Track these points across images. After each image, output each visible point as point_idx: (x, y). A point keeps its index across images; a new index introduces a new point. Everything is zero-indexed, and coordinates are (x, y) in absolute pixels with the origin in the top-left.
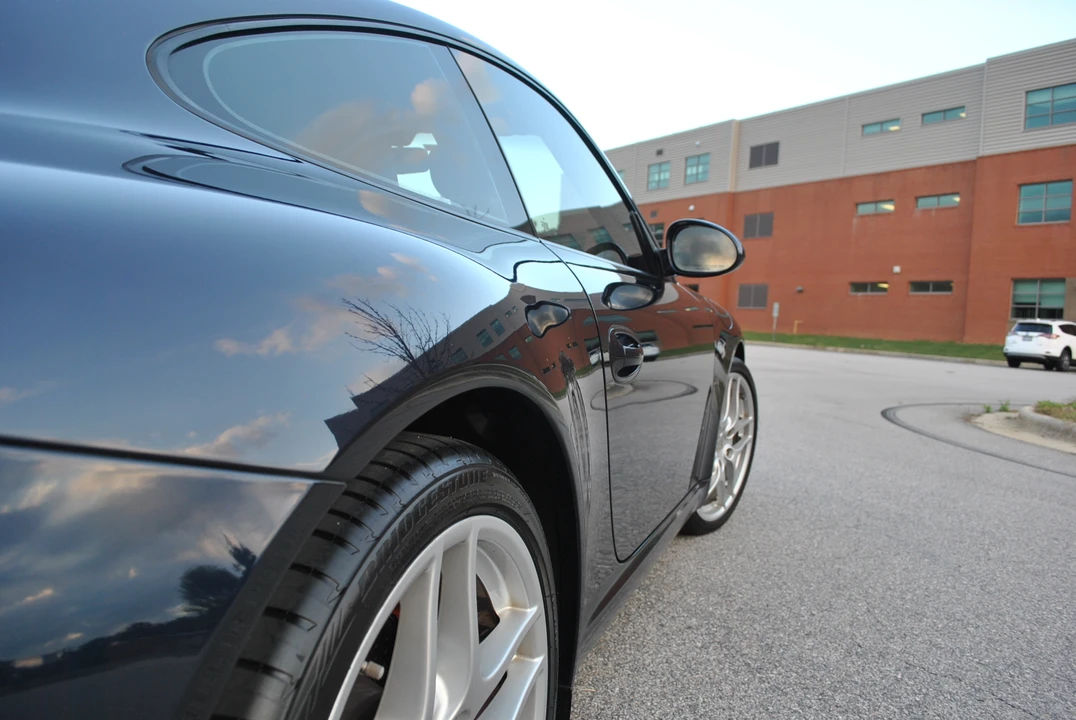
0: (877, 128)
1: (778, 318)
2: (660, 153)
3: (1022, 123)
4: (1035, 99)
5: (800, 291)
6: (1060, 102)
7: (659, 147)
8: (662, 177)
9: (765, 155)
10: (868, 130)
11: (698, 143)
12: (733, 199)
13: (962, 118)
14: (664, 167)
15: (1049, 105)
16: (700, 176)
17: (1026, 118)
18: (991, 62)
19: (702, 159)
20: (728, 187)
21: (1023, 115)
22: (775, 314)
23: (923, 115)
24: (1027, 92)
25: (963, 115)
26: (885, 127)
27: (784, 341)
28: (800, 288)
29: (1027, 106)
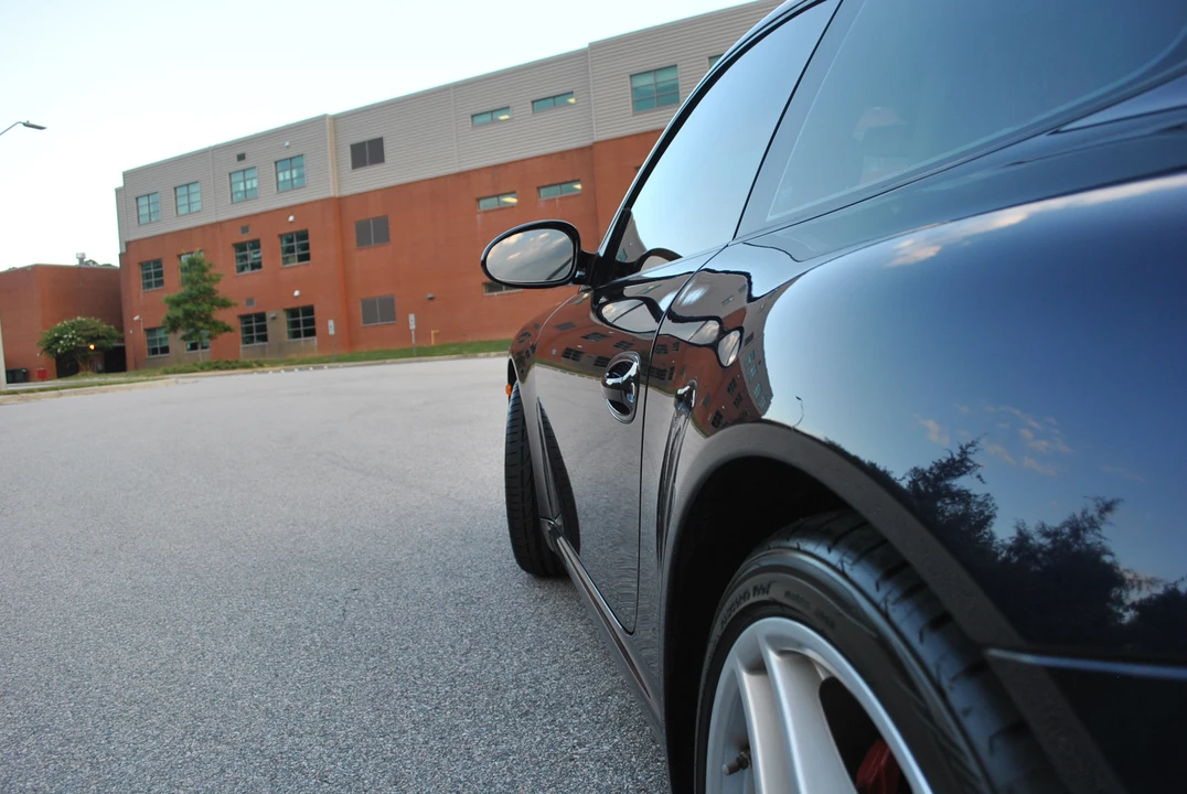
0: (487, 118)
1: (416, 331)
2: (241, 157)
3: (631, 107)
4: (642, 82)
5: (431, 299)
6: (662, 85)
7: (240, 152)
8: (249, 187)
9: (368, 153)
10: (478, 120)
11: (287, 144)
12: (339, 204)
13: (571, 104)
14: (248, 175)
15: (653, 88)
16: (295, 181)
17: (633, 102)
18: (595, 47)
19: (295, 162)
20: (332, 192)
21: (630, 99)
22: (413, 327)
23: (533, 102)
24: (631, 76)
25: (572, 101)
26: (495, 115)
27: (427, 355)
28: (430, 296)
29: (632, 89)
